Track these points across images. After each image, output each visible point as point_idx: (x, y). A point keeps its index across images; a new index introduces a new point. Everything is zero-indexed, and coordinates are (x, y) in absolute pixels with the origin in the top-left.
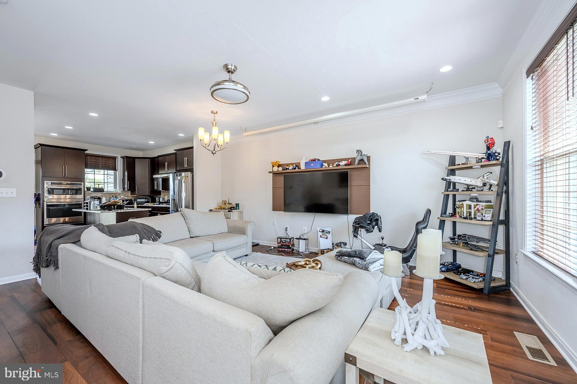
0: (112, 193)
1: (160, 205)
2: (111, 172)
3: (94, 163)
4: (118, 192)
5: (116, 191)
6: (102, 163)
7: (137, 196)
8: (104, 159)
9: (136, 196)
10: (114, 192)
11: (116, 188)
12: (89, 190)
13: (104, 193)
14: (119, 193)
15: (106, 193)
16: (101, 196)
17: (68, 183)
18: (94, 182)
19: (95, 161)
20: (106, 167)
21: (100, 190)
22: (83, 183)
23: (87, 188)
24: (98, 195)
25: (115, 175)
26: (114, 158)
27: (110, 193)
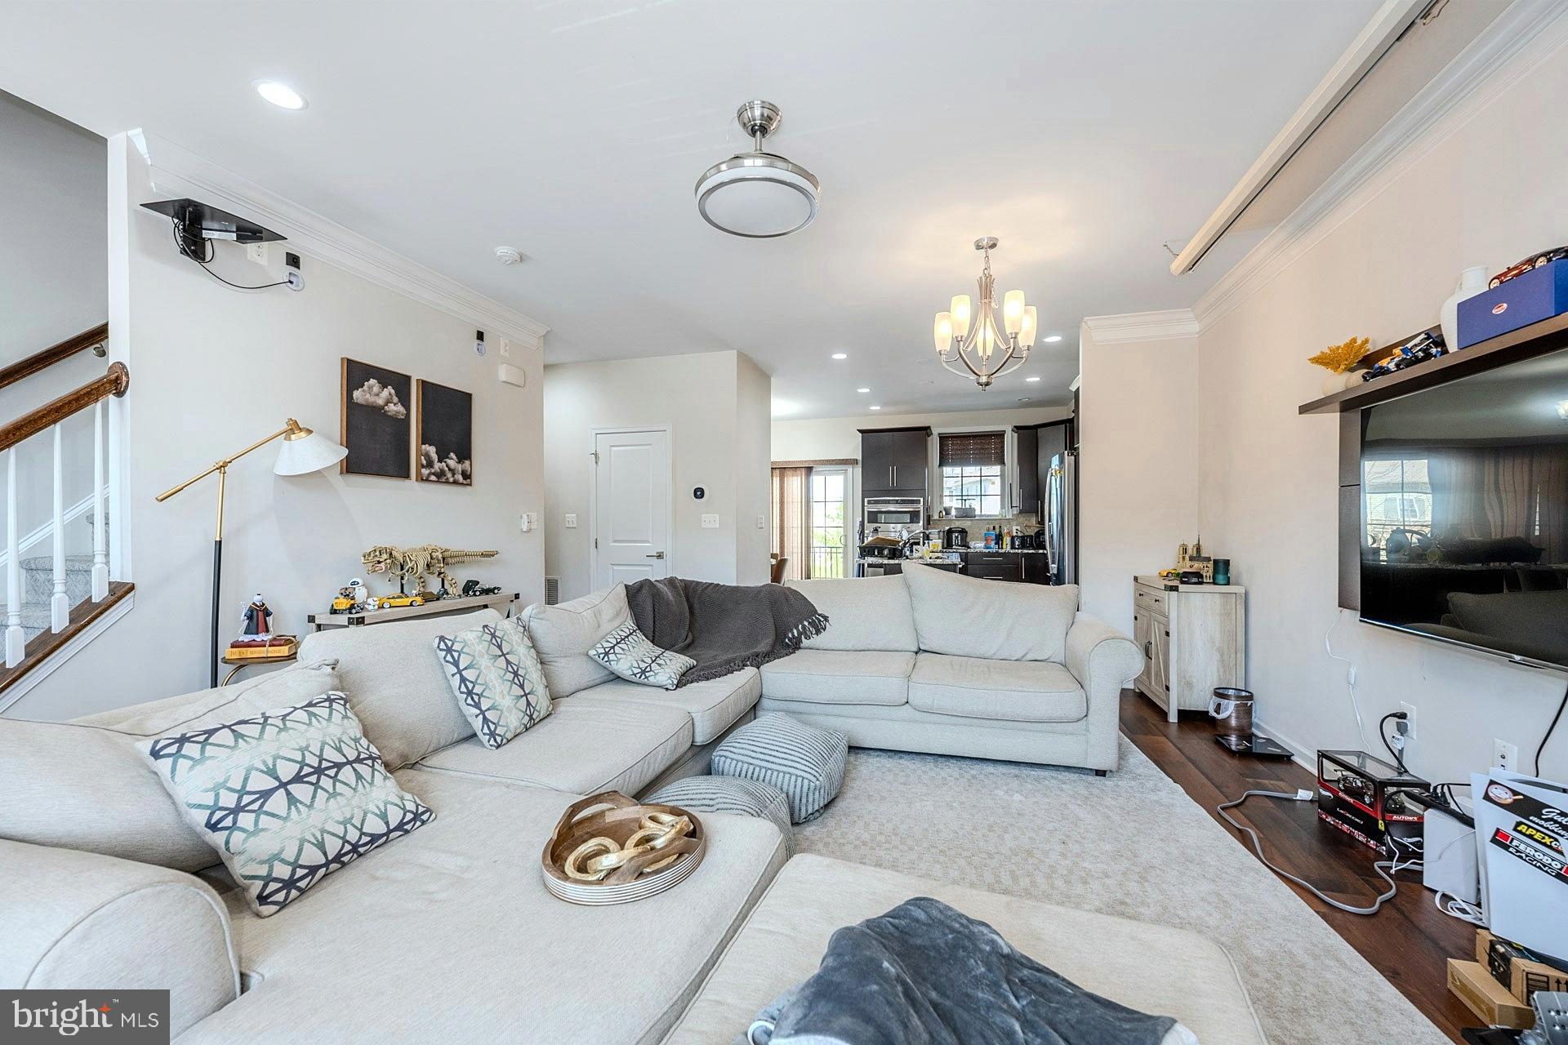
0: (992, 520)
3: (959, 452)
4: (1007, 517)
5: (1004, 515)
6: (974, 452)
8: (979, 441)
10: (1000, 517)
11: (1004, 508)
13: (977, 520)
14: (1008, 520)
15: (980, 520)
16: (969, 527)
17: (897, 500)
18: (962, 496)
19: (961, 447)
20: (983, 459)
21: (967, 514)
22: (922, 499)
23: (945, 509)
24: (965, 524)
25: (1002, 476)
26: (1000, 435)
27: (988, 520)
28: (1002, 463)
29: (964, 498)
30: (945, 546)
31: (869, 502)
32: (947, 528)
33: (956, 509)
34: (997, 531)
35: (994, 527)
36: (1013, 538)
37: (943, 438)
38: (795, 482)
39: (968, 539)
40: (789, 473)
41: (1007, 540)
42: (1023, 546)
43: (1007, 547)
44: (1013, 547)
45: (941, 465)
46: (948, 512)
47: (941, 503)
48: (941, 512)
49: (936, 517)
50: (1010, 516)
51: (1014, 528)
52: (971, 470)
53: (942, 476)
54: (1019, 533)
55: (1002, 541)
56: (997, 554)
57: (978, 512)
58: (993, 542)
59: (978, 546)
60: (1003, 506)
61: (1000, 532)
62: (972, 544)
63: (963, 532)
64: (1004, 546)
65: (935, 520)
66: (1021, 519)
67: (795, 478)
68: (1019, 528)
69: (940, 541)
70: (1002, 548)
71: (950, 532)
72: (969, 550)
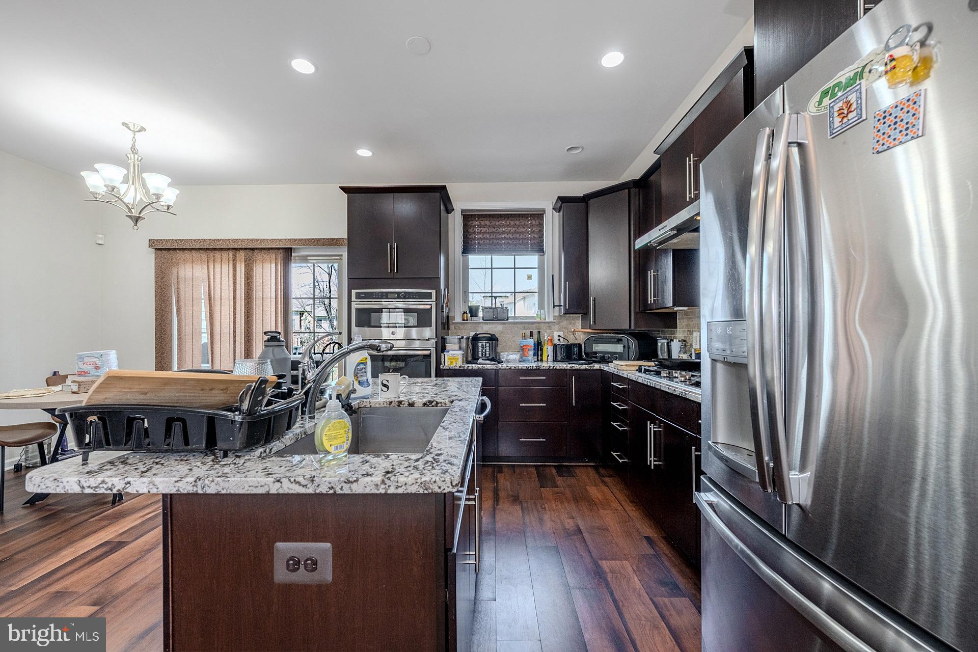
0: (529, 323)
1: (658, 380)
2: (532, 259)
3: (488, 236)
4: (547, 320)
5: (543, 317)
6: (506, 236)
7: (595, 333)
8: (512, 223)
9: (591, 333)
10: (538, 320)
11: (544, 309)
12: (474, 314)
13: (510, 323)
14: (548, 323)
15: (514, 323)
16: (502, 332)
17: (398, 293)
18: (492, 293)
19: (491, 230)
20: (516, 246)
21: (498, 315)
22: (434, 292)
23: (471, 309)
24: (495, 328)
25: (541, 268)
26: (538, 216)
27: (525, 323)
28: (540, 250)
29: (494, 295)
30: (469, 359)
31: (358, 296)
32: (472, 334)
33: (484, 308)
34: (535, 336)
35: (531, 333)
36: (555, 346)
37: (468, 217)
38: (267, 271)
39: (499, 349)
40: (258, 256)
41: (548, 350)
42: (568, 358)
43: (548, 363)
44: (555, 360)
45: (466, 250)
46: (473, 312)
47: (466, 299)
48: (465, 313)
49: (458, 319)
50: (550, 319)
51: (556, 334)
52: (503, 260)
53: (466, 268)
54: (562, 340)
55: (542, 350)
56: (537, 371)
57: (511, 314)
58: (531, 353)
59: (511, 359)
60: (541, 306)
61: (539, 338)
62: (504, 356)
63: (493, 339)
64: (545, 358)
65: (457, 323)
66: (564, 323)
67: (267, 265)
68: (561, 334)
69: (461, 352)
70: (542, 360)
71: (475, 339)
72: (500, 366)
